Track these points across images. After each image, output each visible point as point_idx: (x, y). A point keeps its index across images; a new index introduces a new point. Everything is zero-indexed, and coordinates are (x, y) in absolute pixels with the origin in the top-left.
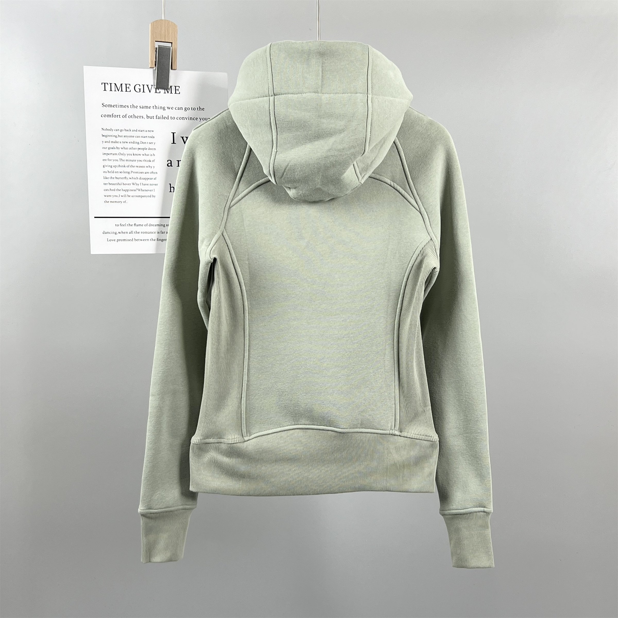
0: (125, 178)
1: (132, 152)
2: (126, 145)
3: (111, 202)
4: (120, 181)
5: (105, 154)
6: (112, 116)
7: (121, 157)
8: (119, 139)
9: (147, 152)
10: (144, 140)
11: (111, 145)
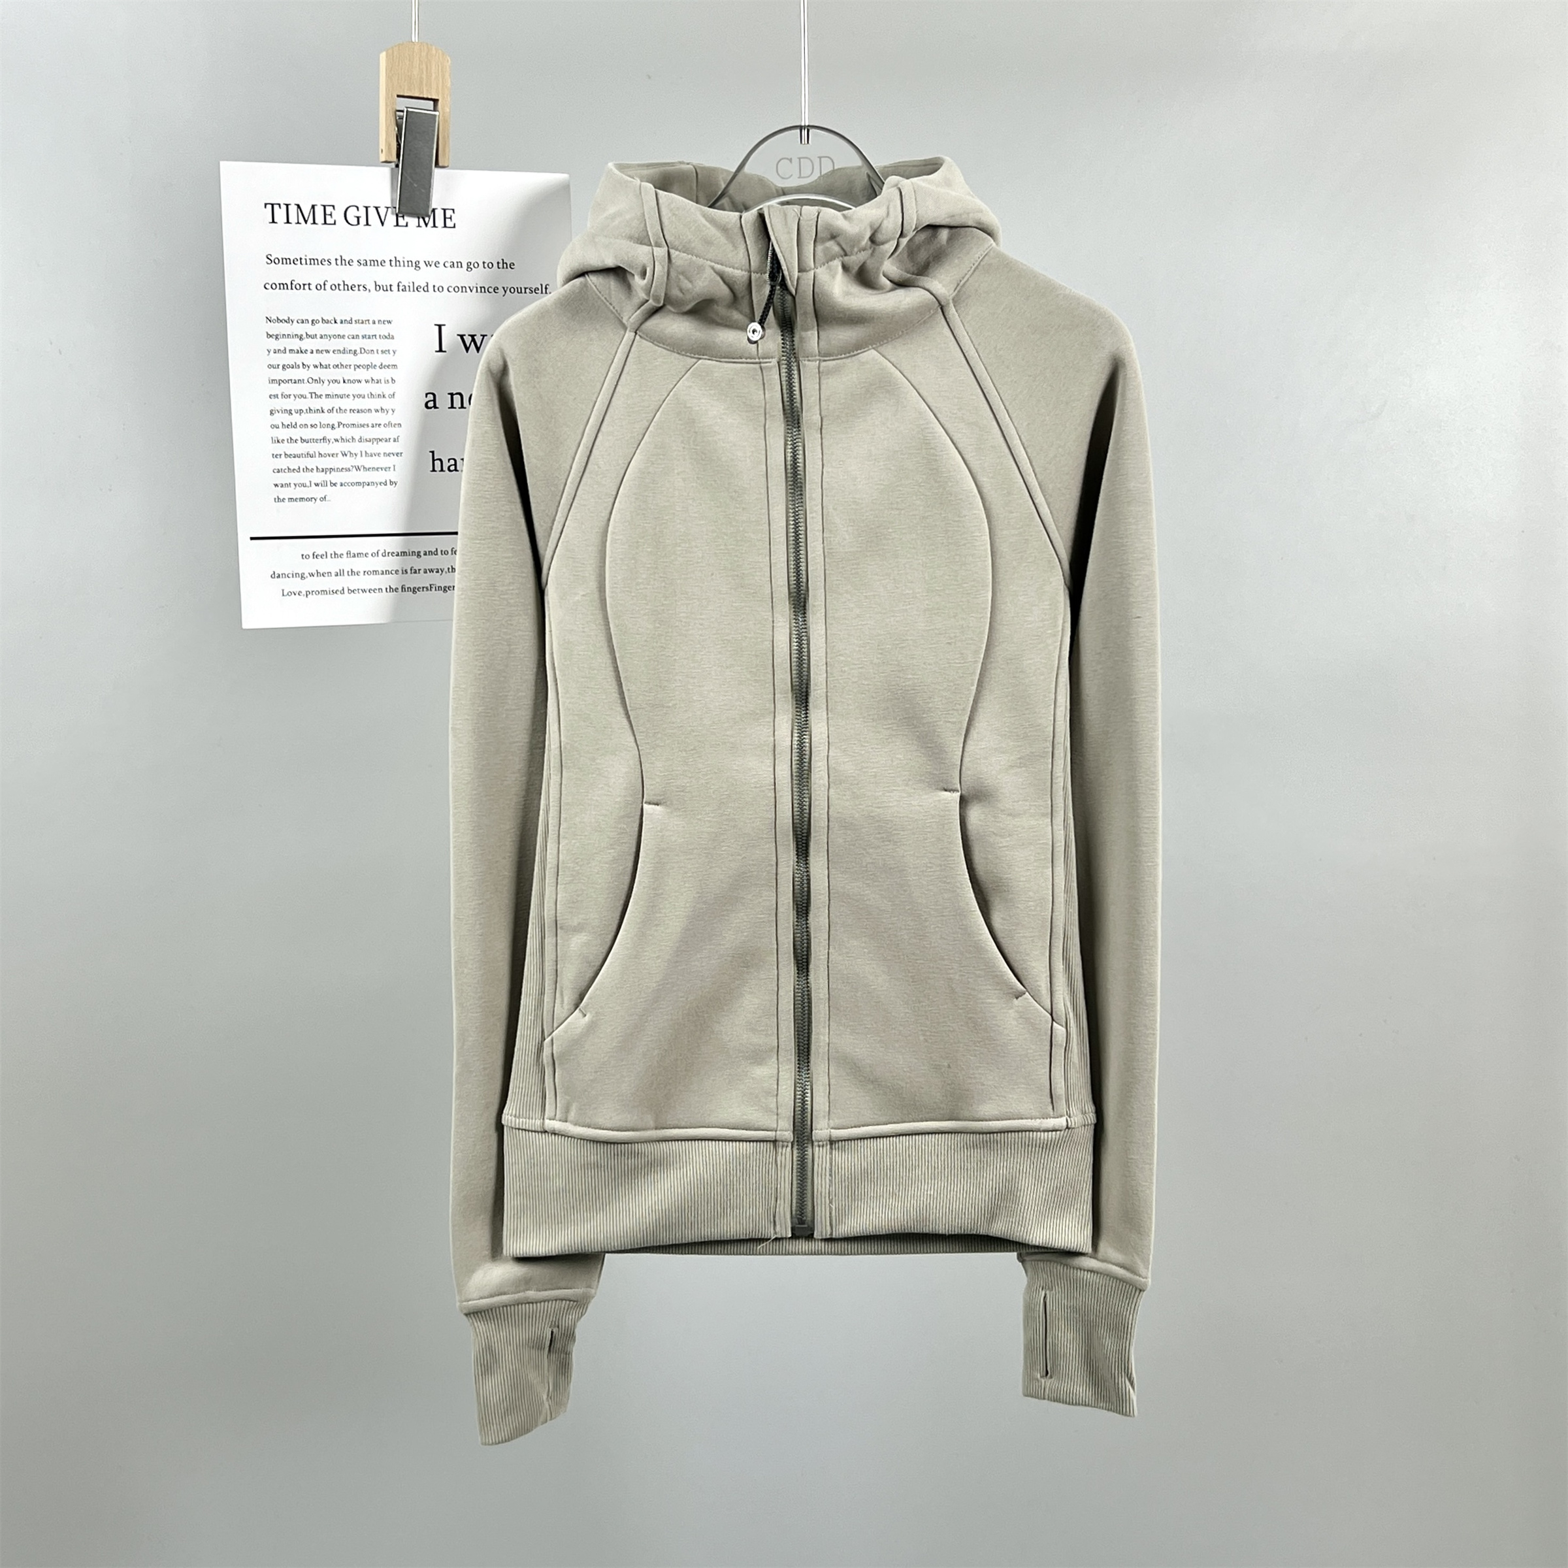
0: (324, 439)
1: (338, 374)
2: (325, 359)
3: (291, 499)
4: (312, 448)
5: (274, 381)
6: (292, 286)
7: (316, 388)
8: (307, 344)
9: (376, 374)
10: (368, 344)
11: (289, 359)
